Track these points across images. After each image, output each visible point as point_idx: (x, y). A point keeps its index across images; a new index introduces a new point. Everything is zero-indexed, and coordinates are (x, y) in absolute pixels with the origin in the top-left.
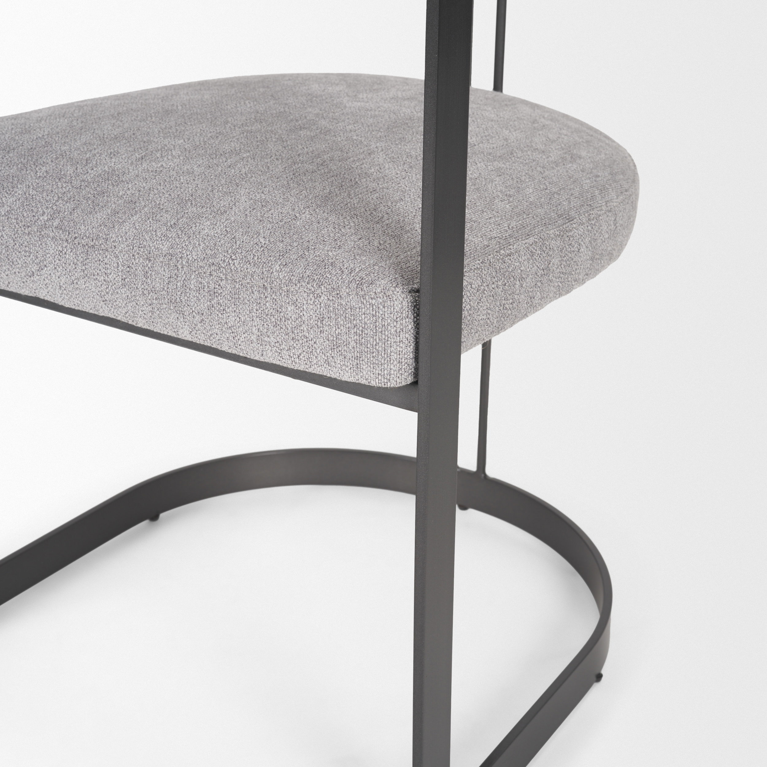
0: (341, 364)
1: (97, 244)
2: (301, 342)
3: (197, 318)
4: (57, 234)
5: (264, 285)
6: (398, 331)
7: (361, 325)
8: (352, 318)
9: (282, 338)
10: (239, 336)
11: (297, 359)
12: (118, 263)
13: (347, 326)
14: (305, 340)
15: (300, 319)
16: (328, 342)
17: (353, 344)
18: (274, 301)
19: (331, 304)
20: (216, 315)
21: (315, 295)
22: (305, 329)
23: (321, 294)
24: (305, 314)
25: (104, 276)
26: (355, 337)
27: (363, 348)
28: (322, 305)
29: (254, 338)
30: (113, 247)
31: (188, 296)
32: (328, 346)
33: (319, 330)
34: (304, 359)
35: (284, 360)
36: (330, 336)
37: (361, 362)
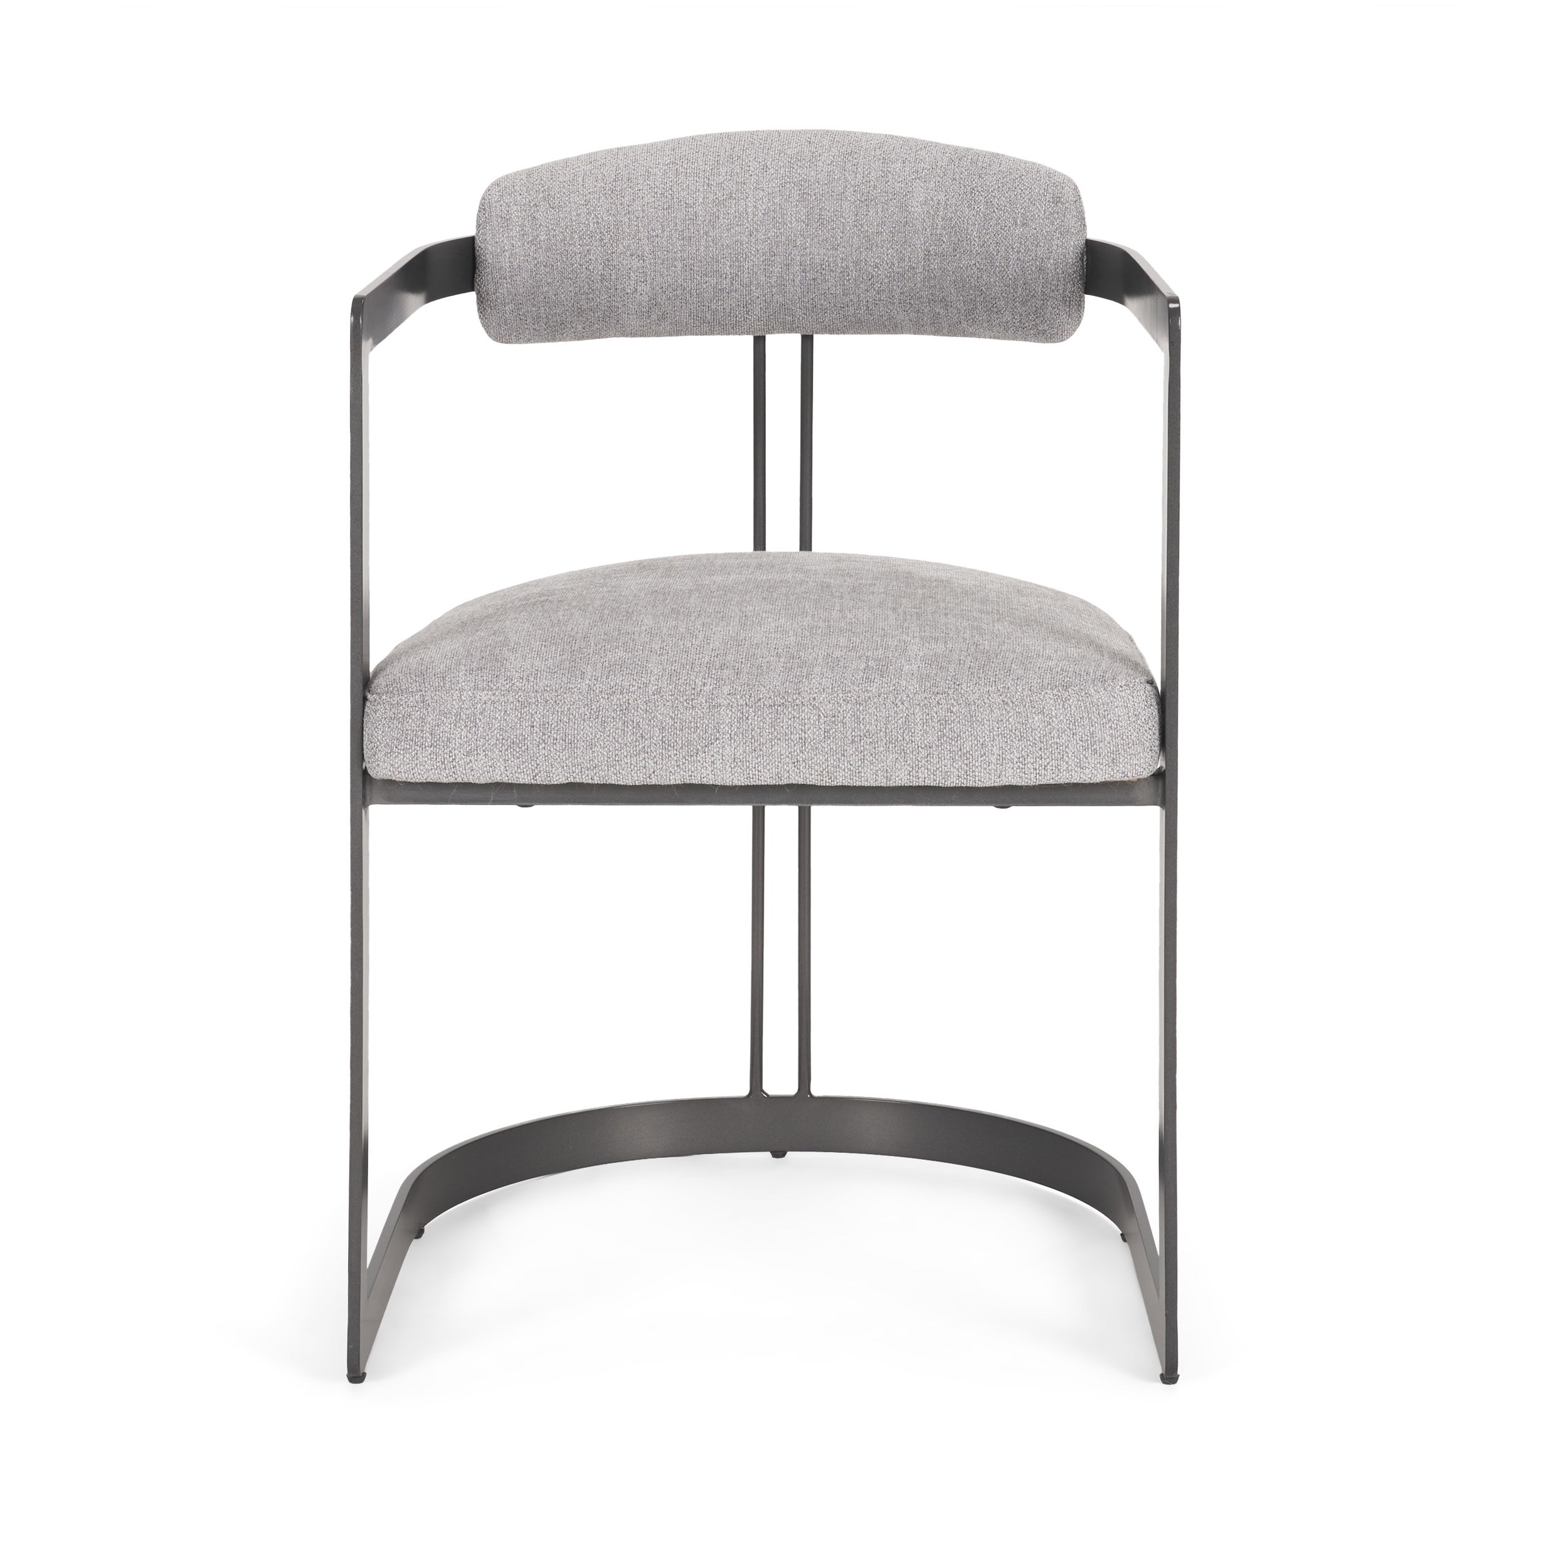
0: (1096, 762)
1: (790, 700)
2: (1051, 750)
3: (923, 753)
4: (733, 700)
5: (1003, 701)
6: (1147, 719)
7: (1115, 718)
8: (1106, 713)
9: (1029, 751)
10: (974, 761)
11: (1043, 771)
12: (819, 716)
13: (1102, 722)
14: (1056, 747)
15: (1049, 726)
16: (1081, 743)
17: (1108, 738)
18: (1018, 714)
19: (1082, 705)
20: (948, 744)
21: (1063, 699)
22: (1056, 735)
23: (1068, 697)
24: (1054, 719)
25: (800, 733)
26: (1111, 732)
27: (1119, 740)
28: (1072, 707)
29: (993, 759)
30: (812, 699)
31: (913, 731)
32: (1081, 748)
33: (1072, 733)
34: (1051, 768)
35: (1026, 776)
36: (1084, 736)
37: (1118, 756)
